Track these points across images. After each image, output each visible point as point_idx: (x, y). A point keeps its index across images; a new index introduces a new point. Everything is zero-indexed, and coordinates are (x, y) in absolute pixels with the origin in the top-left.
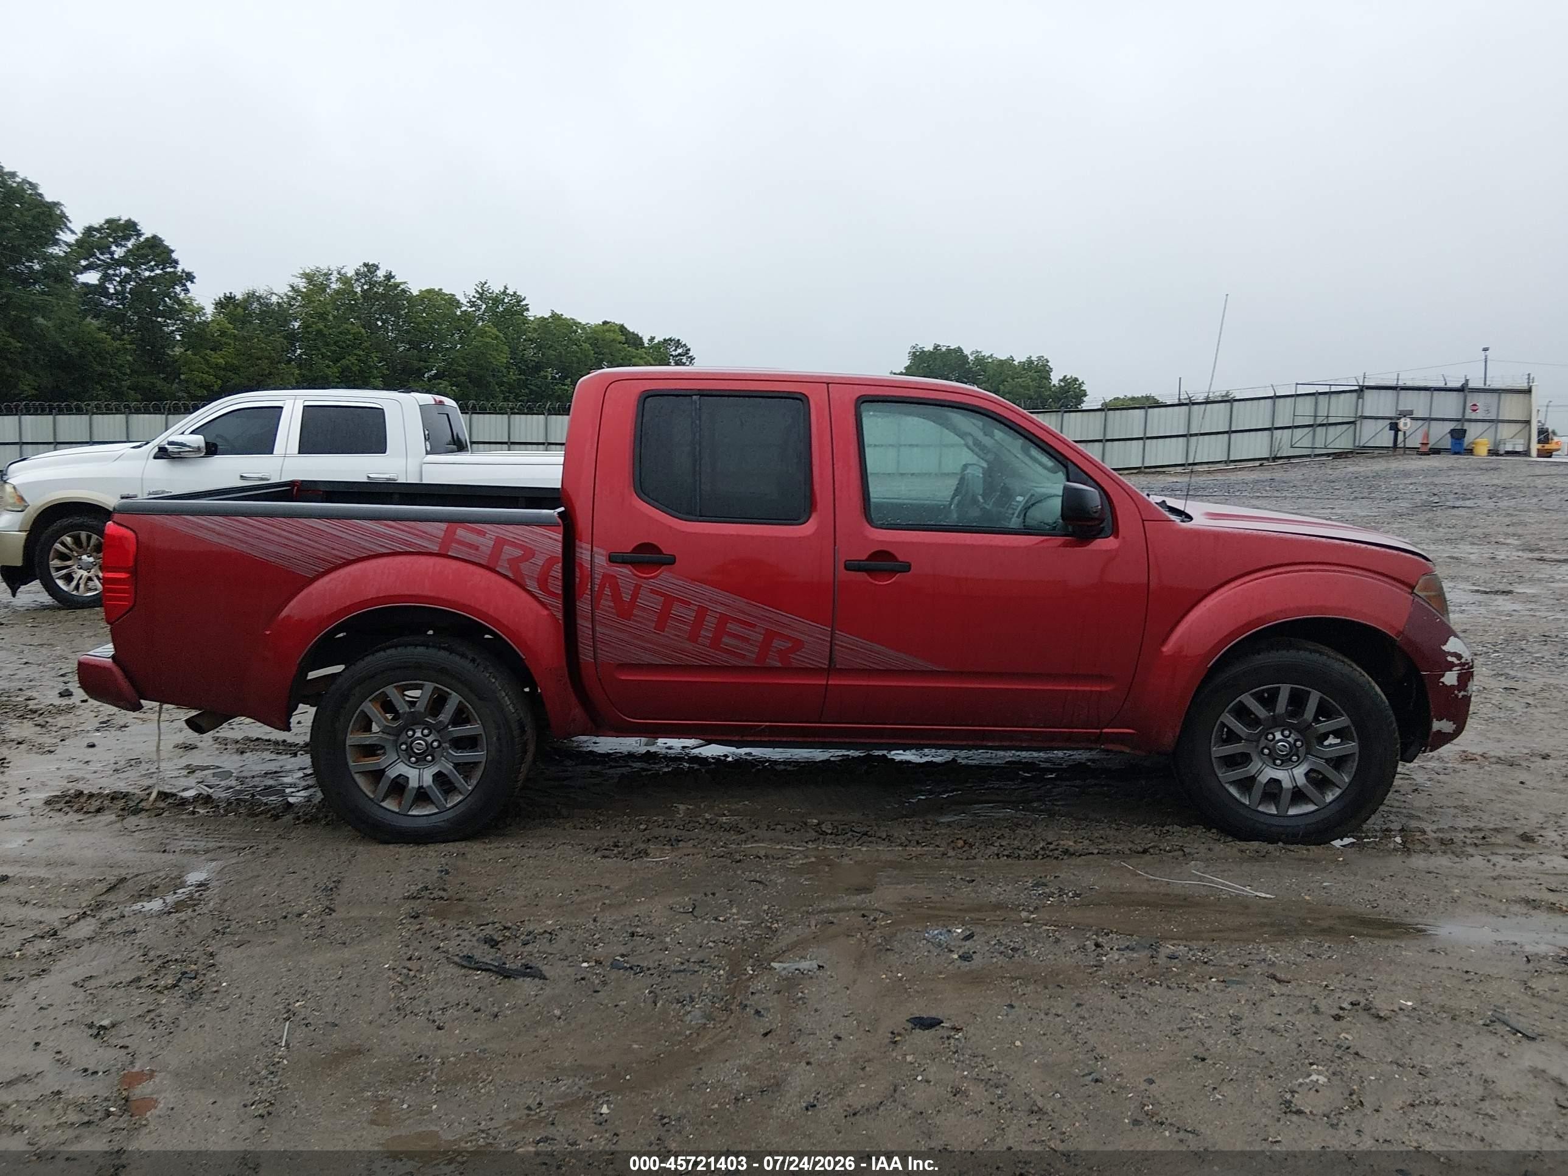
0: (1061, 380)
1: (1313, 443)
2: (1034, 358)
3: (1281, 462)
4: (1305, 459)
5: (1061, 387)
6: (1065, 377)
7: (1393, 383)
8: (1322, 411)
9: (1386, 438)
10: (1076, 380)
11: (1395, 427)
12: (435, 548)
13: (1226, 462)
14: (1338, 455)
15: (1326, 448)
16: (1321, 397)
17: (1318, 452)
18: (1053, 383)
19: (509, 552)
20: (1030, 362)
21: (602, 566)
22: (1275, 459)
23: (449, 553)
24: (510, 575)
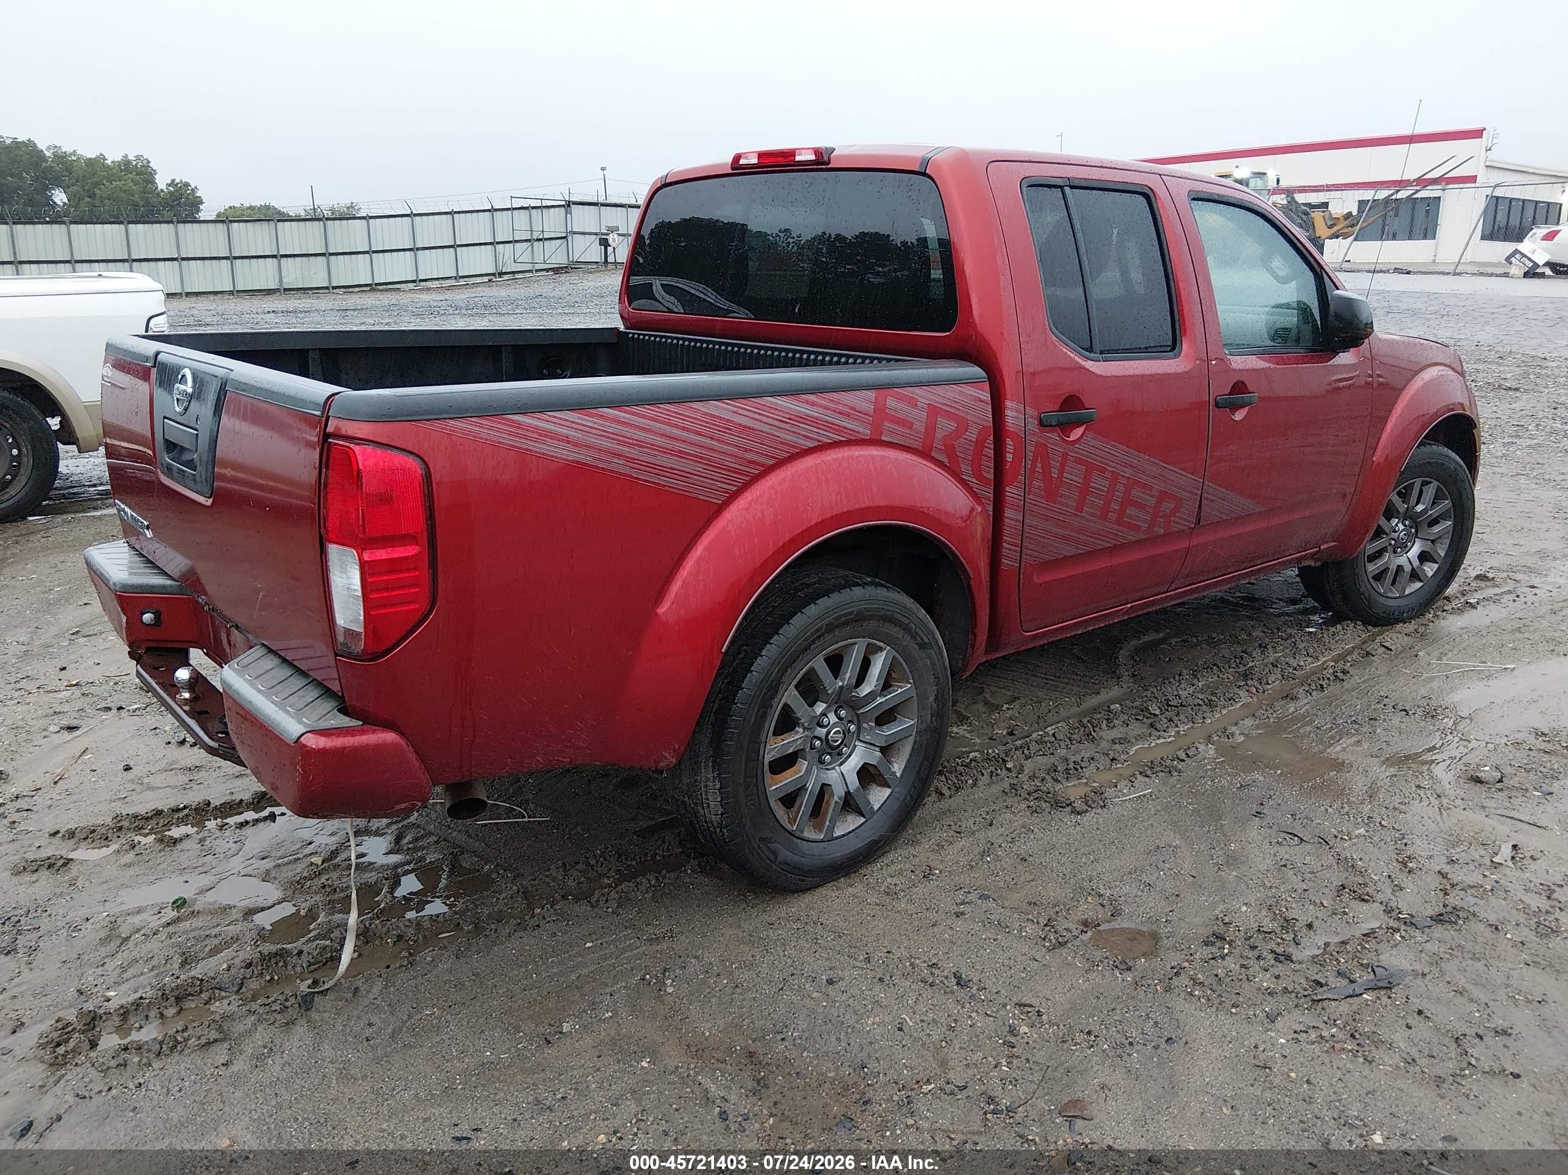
0: (169, 185)
1: (533, 258)
2: (131, 157)
3: (506, 277)
4: (528, 275)
5: (170, 192)
6: (173, 181)
7: (595, 200)
8: (537, 227)
9: (594, 253)
10: (187, 185)
11: (605, 243)
12: (866, 432)
13: (456, 278)
14: (557, 270)
15: (545, 262)
16: (534, 211)
17: (538, 267)
18: (160, 188)
19: (945, 426)
20: (127, 162)
21: (1034, 434)
22: (501, 274)
23: (883, 438)
24: (946, 460)
